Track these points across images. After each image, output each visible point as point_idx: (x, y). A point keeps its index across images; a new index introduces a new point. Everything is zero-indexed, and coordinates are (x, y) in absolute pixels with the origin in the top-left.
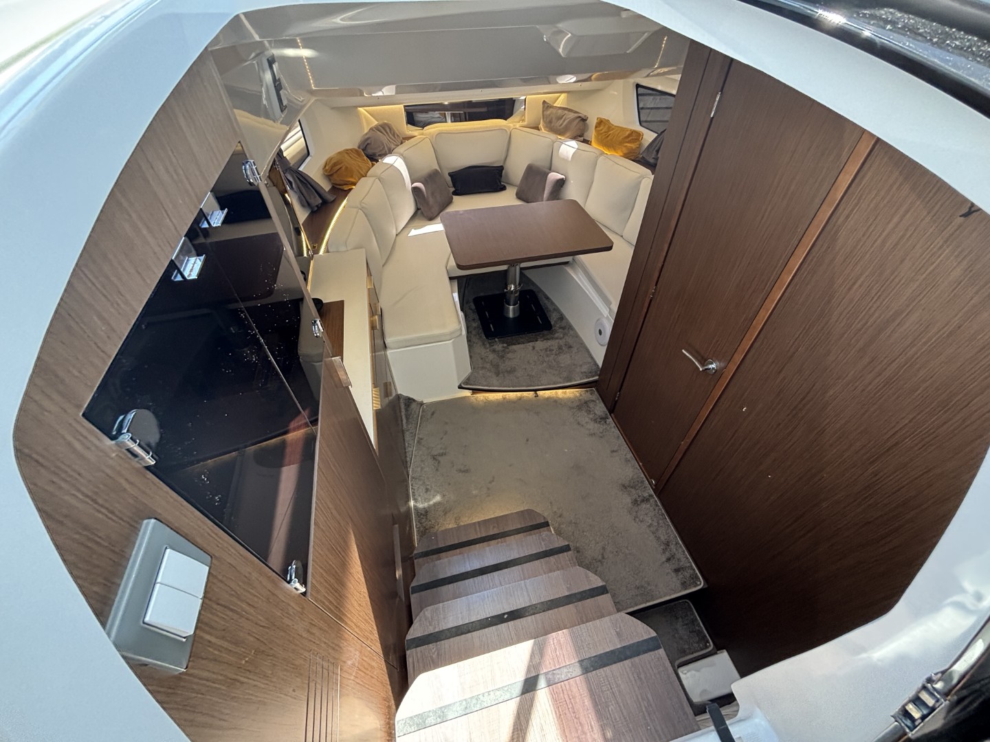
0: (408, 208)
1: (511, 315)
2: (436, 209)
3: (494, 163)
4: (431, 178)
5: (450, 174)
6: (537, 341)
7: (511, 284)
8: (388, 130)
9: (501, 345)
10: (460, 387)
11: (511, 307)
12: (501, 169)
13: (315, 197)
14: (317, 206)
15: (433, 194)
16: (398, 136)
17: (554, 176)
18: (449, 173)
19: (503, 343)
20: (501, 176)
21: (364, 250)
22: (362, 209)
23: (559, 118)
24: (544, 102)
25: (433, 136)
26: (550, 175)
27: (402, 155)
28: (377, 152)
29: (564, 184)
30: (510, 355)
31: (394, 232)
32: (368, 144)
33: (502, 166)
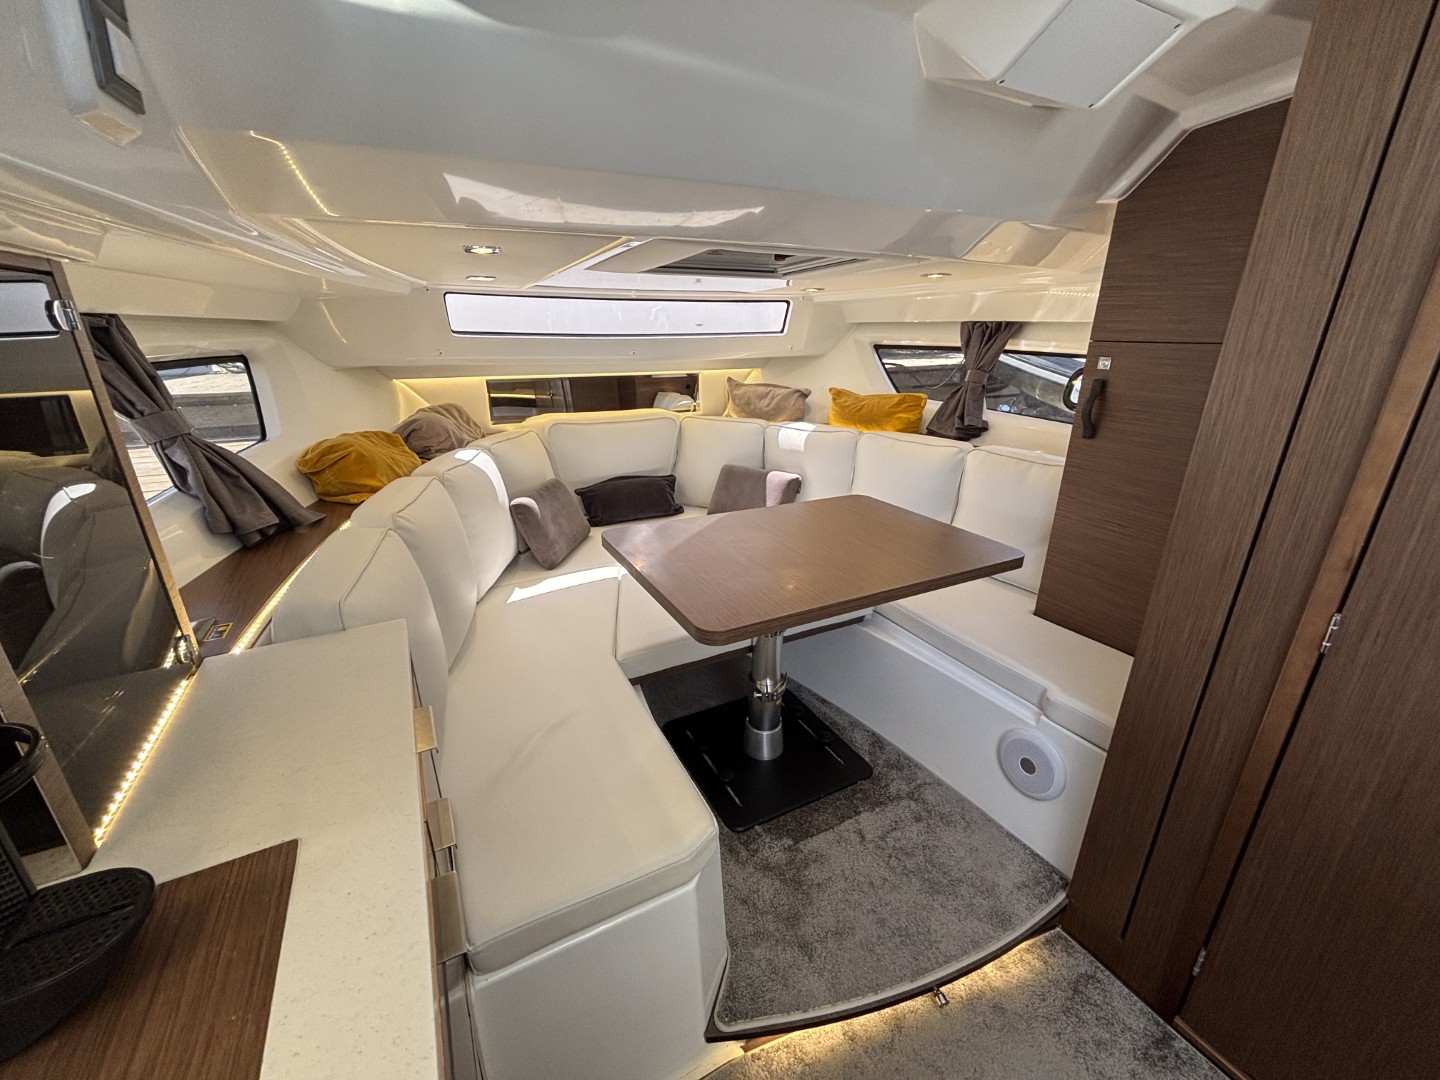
0: (504, 546)
1: (766, 754)
2: (561, 547)
3: (656, 471)
4: (549, 491)
5: (578, 492)
6: (858, 813)
7: (765, 678)
8: (456, 414)
9: (777, 845)
10: (714, 1036)
11: (765, 733)
12: (671, 481)
13: (260, 509)
14: (261, 531)
15: (554, 518)
16: (475, 424)
17: (777, 479)
18: (575, 491)
19: (780, 838)
20: (673, 490)
21: (403, 622)
22: (399, 529)
23: (763, 397)
24: (730, 379)
25: (543, 430)
26: (769, 475)
27: (488, 451)
28: (434, 444)
29: (800, 486)
30: (813, 873)
31: (474, 597)
32: (413, 430)
33: (671, 476)
